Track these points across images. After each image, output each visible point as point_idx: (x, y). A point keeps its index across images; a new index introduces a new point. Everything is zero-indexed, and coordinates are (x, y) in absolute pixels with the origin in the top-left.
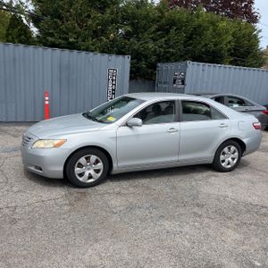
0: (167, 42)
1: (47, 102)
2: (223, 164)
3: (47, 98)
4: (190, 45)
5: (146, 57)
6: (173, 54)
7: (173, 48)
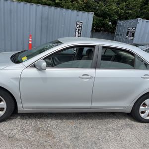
0: (127, 6)
1: (30, 42)
2: (142, 115)
3: (30, 39)
4: (146, 8)
5: (110, 16)
6: (131, 15)
7: (132, 10)
